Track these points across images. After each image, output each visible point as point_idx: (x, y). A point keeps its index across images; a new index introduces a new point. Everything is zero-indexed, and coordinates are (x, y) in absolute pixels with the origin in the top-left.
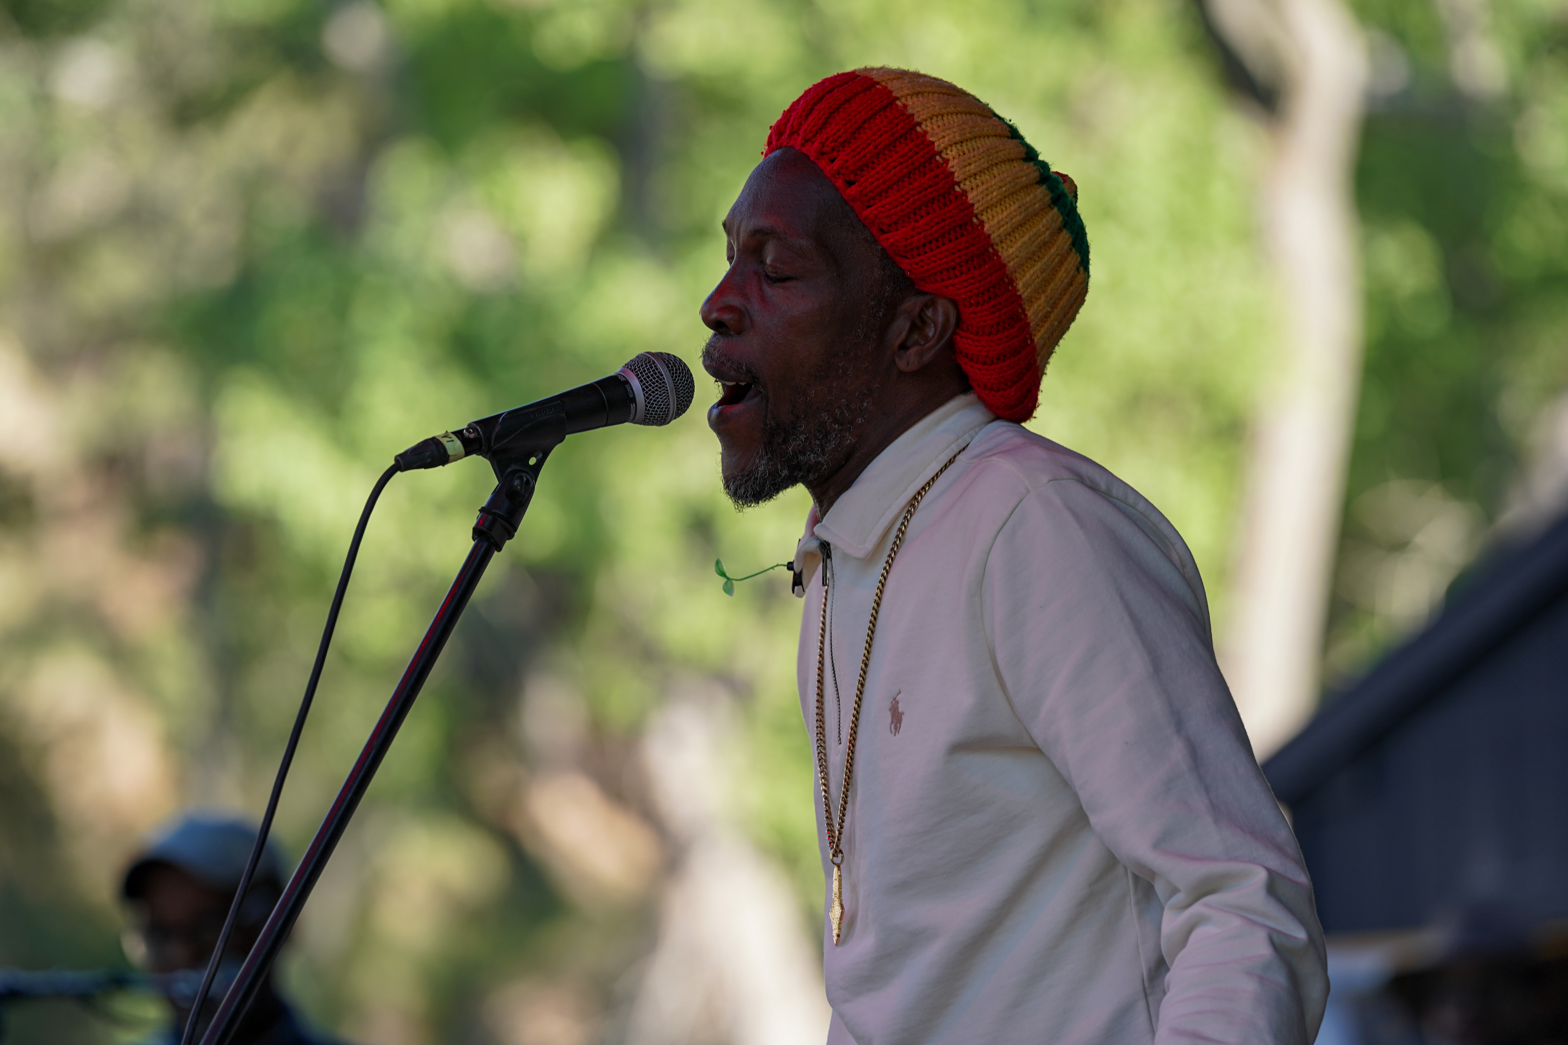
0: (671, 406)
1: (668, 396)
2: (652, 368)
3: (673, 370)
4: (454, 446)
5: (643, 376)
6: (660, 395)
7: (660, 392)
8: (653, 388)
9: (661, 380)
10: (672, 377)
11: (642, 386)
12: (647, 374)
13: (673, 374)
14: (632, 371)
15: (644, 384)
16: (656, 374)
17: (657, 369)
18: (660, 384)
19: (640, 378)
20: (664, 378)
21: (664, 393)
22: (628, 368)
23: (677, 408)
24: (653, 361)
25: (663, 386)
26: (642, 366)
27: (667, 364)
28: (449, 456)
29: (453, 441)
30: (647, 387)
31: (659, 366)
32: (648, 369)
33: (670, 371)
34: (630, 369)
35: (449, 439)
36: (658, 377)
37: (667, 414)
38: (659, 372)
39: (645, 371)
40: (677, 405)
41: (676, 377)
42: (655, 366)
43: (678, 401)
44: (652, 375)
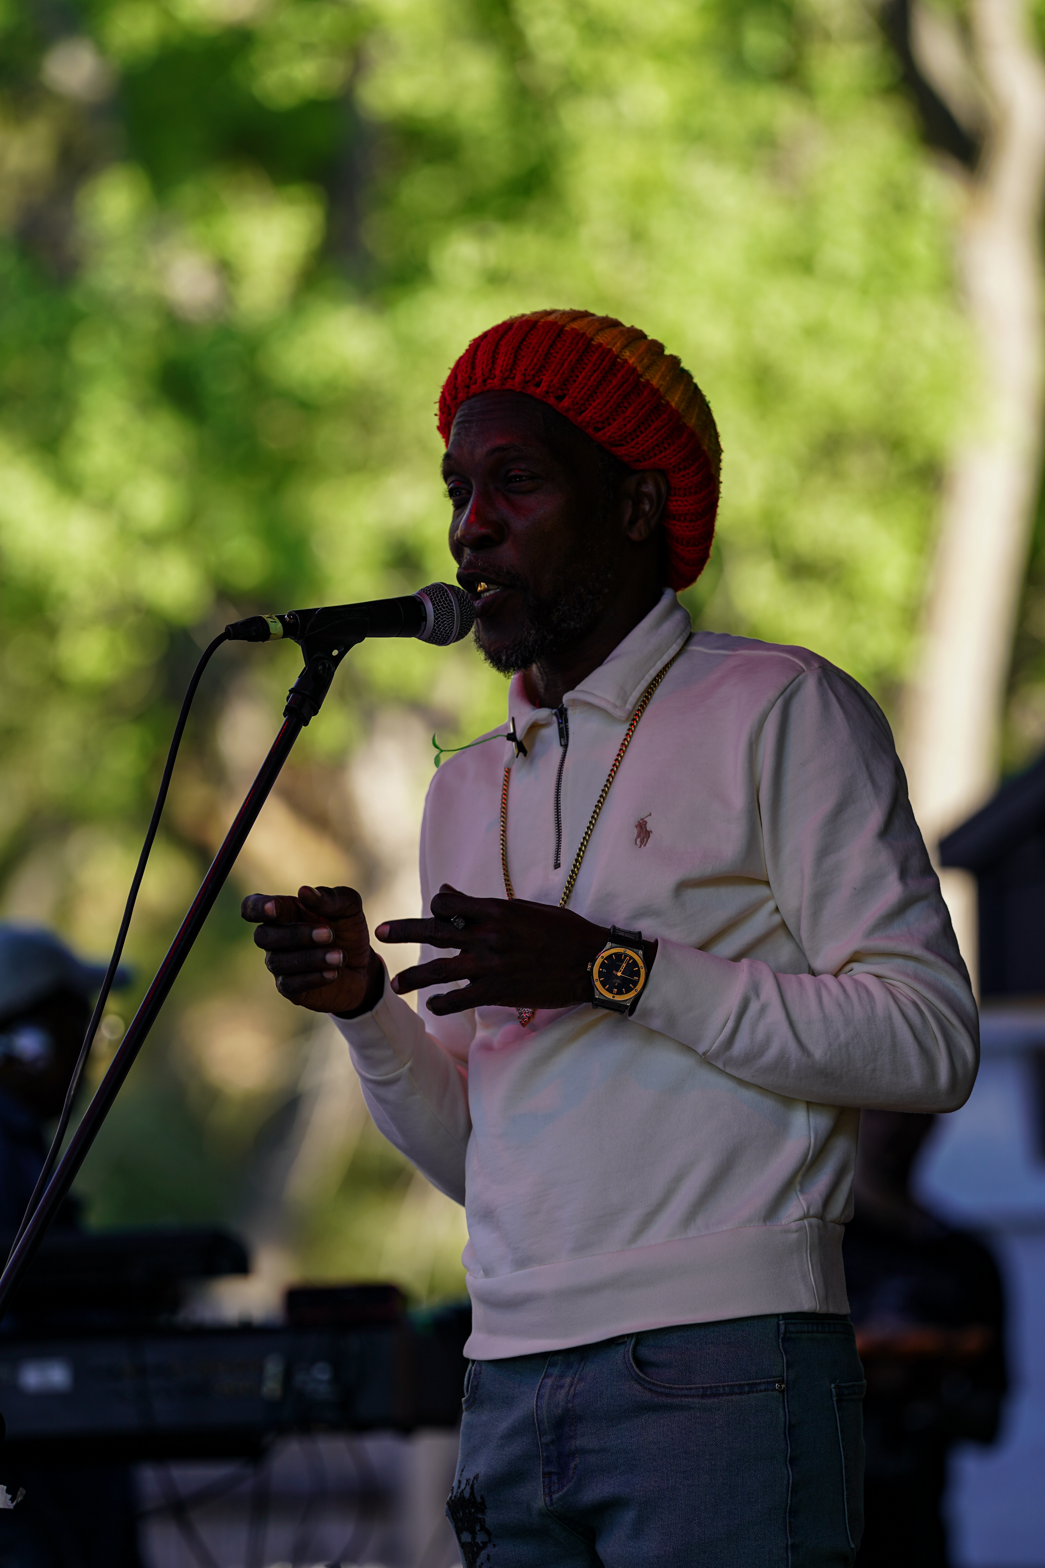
0: (454, 630)
1: (454, 621)
2: (444, 595)
3: (461, 600)
4: (276, 627)
5: (436, 600)
6: (448, 619)
7: (448, 616)
8: (443, 612)
9: (450, 606)
10: (460, 606)
11: (434, 609)
12: (439, 599)
13: (461, 603)
14: (427, 595)
15: (436, 607)
16: (447, 601)
17: (448, 597)
18: (449, 609)
19: (433, 601)
20: (453, 605)
21: (451, 618)
22: (424, 592)
23: (459, 632)
24: (446, 590)
25: (451, 612)
26: (436, 592)
27: (456, 595)
28: (271, 634)
29: (276, 622)
30: (438, 610)
31: (450, 595)
32: (441, 596)
33: (458, 600)
34: (426, 593)
35: (273, 620)
36: (448, 603)
37: (450, 636)
38: (450, 600)
39: (438, 597)
40: (459, 630)
41: (463, 606)
42: (447, 594)
43: (460, 627)
44: (443, 601)
